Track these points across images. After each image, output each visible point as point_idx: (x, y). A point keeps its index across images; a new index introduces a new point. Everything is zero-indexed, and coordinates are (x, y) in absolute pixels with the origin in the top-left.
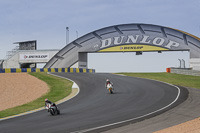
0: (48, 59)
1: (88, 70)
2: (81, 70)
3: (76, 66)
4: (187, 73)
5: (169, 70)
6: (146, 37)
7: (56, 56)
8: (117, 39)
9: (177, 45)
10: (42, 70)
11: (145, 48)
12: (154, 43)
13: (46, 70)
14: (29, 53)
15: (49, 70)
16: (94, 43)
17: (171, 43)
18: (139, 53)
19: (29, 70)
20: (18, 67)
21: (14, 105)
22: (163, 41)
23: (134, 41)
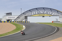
0: (15, 18)
1: (28, 22)
2: (25, 22)
3: (24, 20)
4: (58, 23)
5: (53, 22)
6: (45, 12)
7: (18, 17)
8: (36, 12)
9: (55, 14)
10: (13, 22)
11: (45, 15)
12: (48, 13)
13: (15, 22)
14: (9, 16)
15: (16, 22)
16: (29, 13)
17: (53, 13)
18: (43, 17)
19: (9, 22)
20: (6, 21)
21: (5, 32)
22: (51, 13)
23: (42, 13)
